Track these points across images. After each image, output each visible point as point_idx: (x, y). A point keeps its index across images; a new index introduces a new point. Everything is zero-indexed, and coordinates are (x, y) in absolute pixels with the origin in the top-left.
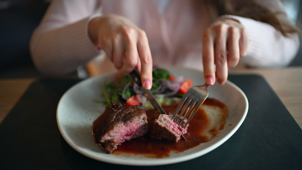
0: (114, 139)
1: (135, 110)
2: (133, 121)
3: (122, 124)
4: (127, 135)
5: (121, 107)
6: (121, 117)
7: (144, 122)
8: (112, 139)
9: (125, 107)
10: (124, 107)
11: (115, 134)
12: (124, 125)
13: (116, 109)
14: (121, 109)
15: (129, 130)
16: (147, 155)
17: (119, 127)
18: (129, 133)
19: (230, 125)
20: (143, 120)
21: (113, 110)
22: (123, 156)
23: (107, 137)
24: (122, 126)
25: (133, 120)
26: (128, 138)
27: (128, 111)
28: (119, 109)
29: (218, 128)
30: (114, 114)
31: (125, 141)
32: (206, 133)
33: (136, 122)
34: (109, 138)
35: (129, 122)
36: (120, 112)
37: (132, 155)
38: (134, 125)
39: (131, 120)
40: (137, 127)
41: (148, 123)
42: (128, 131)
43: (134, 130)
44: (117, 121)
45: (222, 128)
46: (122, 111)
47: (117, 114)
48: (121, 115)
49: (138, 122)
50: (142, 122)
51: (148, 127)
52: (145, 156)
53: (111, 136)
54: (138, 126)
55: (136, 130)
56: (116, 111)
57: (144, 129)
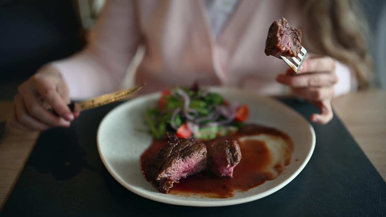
0: (171, 177)
1: (194, 144)
2: (193, 157)
3: (181, 160)
4: (184, 172)
5: (177, 140)
6: (178, 151)
7: (203, 157)
8: (169, 177)
9: (182, 140)
10: (180, 141)
11: (173, 171)
12: (183, 160)
13: (172, 143)
14: (177, 142)
15: (187, 166)
16: (207, 194)
17: (177, 163)
18: (186, 170)
19: (297, 160)
20: (203, 155)
21: (168, 143)
22: (181, 196)
23: (164, 175)
24: (180, 162)
25: (193, 155)
26: (185, 175)
27: (186, 144)
28: (175, 142)
29: (282, 164)
30: (170, 148)
31: (181, 178)
32: (270, 169)
33: (195, 158)
34: (166, 175)
35: (188, 157)
36: (176, 146)
37: (192, 195)
38: (193, 161)
39: (191, 156)
40: (196, 163)
41: (207, 158)
42: (186, 168)
43: (192, 166)
44: (174, 156)
45: (287, 163)
46: (178, 144)
47: (174, 148)
48: (178, 149)
49: (197, 158)
50: (201, 157)
51: (206, 163)
52: (206, 196)
53: (168, 174)
54: (197, 161)
55: (194, 166)
56: (172, 145)
57: (202, 165)
